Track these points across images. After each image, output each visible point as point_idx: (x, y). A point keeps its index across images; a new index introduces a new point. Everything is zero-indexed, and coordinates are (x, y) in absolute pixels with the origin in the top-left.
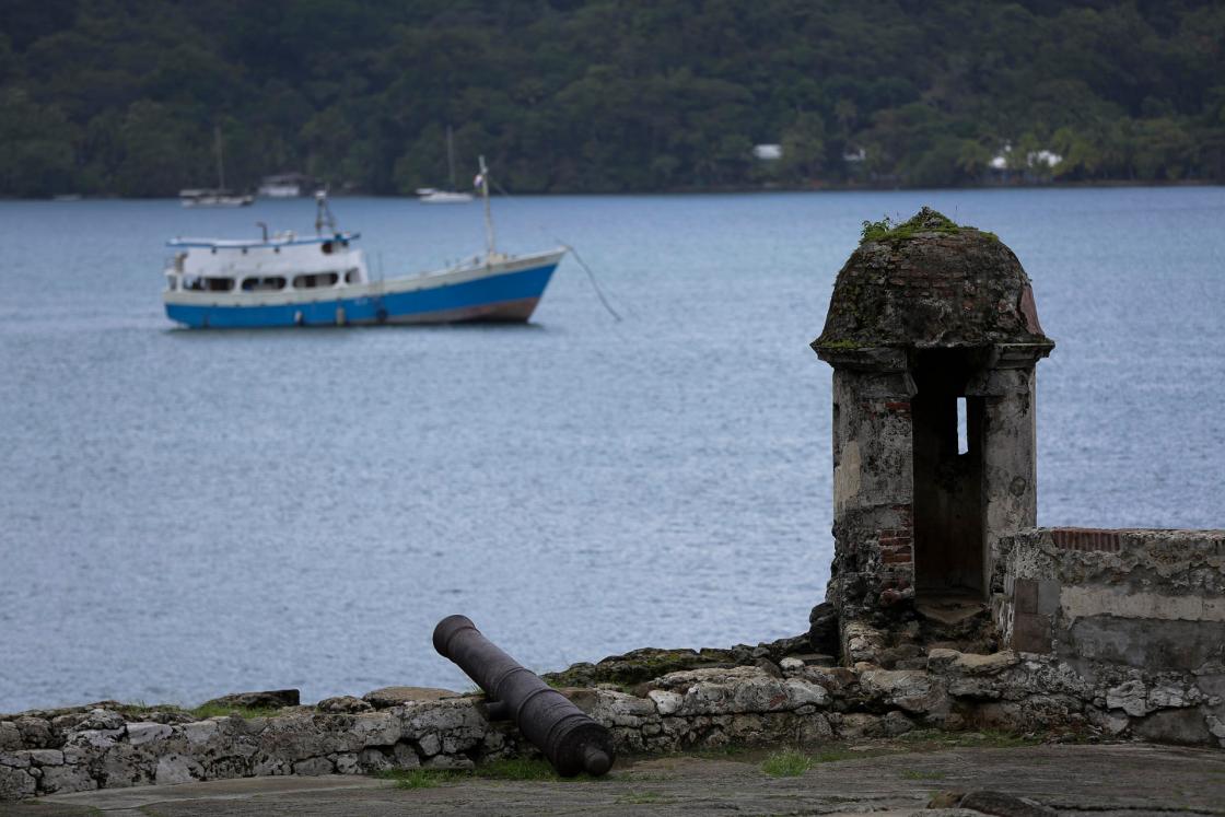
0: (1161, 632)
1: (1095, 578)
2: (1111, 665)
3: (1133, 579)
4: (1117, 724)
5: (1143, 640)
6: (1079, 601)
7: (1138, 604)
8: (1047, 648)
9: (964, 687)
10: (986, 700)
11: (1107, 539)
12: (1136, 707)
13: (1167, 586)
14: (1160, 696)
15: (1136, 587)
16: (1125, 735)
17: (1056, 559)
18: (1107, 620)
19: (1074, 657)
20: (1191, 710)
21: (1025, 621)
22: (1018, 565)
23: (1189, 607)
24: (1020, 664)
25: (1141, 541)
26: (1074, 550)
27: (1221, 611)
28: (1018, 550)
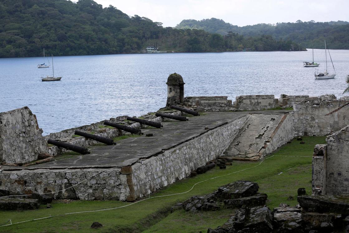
0: (209, 104)
1: (204, 100)
2: (205, 106)
3: (206, 100)
4: (206, 110)
5: (207, 104)
6: (202, 102)
7: (207, 102)
8: (200, 105)
9: (195, 109)
10: (196, 109)
11: (204, 97)
12: (207, 109)
13: (209, 100)
14: (209, 108)
15: (207, 100)
16: (206, 111)
17: (200, 99)
18: (205, 103)
19: (202, 106)
20: (211, 109)
21: (198, 103)
22: (197, 99)
23: (211, 102)
24: (198, 107)
25: (207, 97)
26: (202, 98)
27: (213, 102)
28: (197, 98)
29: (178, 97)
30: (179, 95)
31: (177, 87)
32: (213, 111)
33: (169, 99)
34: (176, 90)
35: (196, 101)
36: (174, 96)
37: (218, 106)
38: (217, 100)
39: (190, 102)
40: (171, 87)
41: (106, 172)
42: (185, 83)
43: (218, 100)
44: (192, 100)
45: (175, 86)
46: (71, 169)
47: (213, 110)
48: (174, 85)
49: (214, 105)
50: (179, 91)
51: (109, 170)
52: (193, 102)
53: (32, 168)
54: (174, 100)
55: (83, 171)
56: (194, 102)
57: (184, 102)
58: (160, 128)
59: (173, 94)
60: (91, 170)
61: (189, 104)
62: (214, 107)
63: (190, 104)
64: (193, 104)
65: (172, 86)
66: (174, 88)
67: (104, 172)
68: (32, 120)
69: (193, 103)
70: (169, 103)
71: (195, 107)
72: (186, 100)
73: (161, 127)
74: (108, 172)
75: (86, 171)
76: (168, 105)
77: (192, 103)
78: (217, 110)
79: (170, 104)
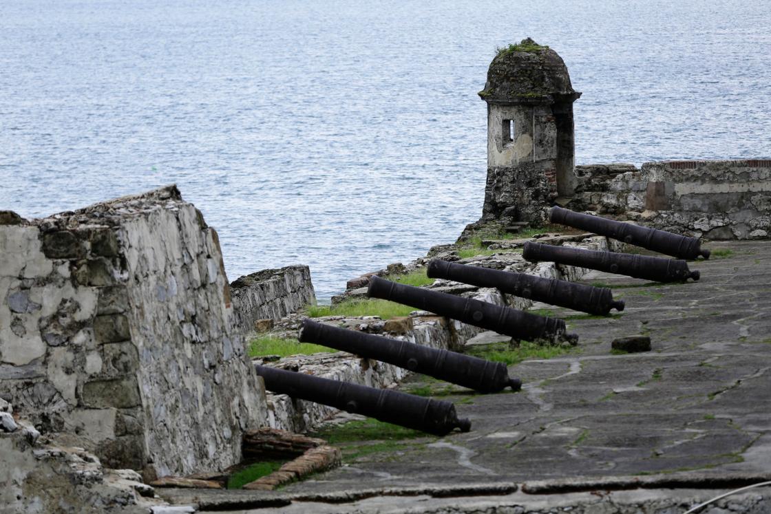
0: (713, 198)
1: (687, 180)
2: (695, 212)
3: (702, 179)
4: (699, 236)
5: (707, 201)
6: (682, 189)
7: (705, 188)
8: (670, 208)
11: (691, 164)
12: (705, 228)
13: (715, 180)
14: (714, 223)
15: (703, 182)
16: (703, 239)
17: (671, 174)
18: (693, 195)
19: (680, 211)
20: (725, 227)
21: (660, 198)
22: (654, 177)
23: (724, 188)
24: (659, 216)
25: (704, 164)
26: (678, 169)
27: (737, 188)
28: (653, 171)
29: (549, 165)
30: (554, 156)
31: (542, 112)
32: (736, 238)
33: (495, 178)
34: (536, 130)
35: (649, 183)
36: (526, 164)
37: (759, 213)
38: (754, 176)
39: (613, 191)
40: (512, 113)
41: (726, 507)
42: (579, 95)
43: (759, 180)
44: (623, 179)
45: (531, 106)
46: (541, 491)
47: (738, 233)
48: (526, 105)
49: (740, 206)
50: (552, 133)
51: (740, 498)
52: (629, 191)
53: (341, 494)
54: (530, 184)
55: (612, 503)
56: (639, 191)
57: (579, 190)
58: (606, 314)
59: (518, 151)
60: (641, 495)
61: (605, 200)
62: (740, 216)
63: (613, 202)
64: (632, 203)
65: (514, 110)
66: (528, 117)
67: (715, 504)
68: (209, 257)
69: (632, 196)
70: (500, 199)
71: (646, 214)
72: (589, 182)
73: (614, 311)
74: (735, 507)
75: (624, 501)
76: (493, 208)
77: (622, 194)
78: (758, 232)
79: (504, 205)
